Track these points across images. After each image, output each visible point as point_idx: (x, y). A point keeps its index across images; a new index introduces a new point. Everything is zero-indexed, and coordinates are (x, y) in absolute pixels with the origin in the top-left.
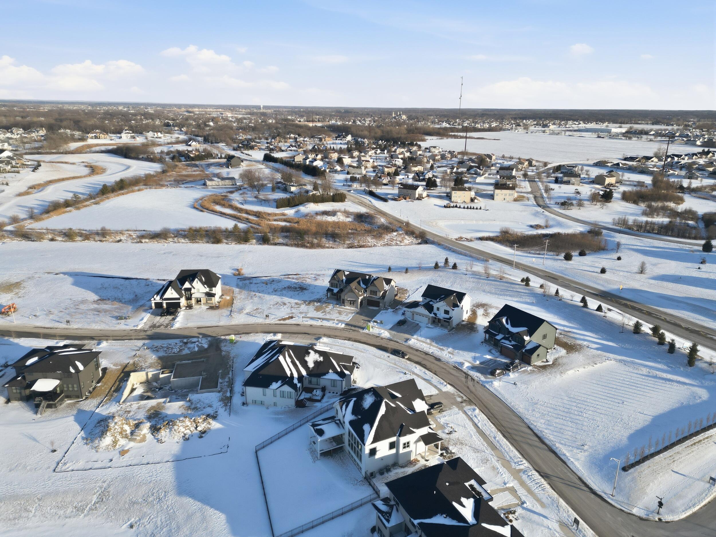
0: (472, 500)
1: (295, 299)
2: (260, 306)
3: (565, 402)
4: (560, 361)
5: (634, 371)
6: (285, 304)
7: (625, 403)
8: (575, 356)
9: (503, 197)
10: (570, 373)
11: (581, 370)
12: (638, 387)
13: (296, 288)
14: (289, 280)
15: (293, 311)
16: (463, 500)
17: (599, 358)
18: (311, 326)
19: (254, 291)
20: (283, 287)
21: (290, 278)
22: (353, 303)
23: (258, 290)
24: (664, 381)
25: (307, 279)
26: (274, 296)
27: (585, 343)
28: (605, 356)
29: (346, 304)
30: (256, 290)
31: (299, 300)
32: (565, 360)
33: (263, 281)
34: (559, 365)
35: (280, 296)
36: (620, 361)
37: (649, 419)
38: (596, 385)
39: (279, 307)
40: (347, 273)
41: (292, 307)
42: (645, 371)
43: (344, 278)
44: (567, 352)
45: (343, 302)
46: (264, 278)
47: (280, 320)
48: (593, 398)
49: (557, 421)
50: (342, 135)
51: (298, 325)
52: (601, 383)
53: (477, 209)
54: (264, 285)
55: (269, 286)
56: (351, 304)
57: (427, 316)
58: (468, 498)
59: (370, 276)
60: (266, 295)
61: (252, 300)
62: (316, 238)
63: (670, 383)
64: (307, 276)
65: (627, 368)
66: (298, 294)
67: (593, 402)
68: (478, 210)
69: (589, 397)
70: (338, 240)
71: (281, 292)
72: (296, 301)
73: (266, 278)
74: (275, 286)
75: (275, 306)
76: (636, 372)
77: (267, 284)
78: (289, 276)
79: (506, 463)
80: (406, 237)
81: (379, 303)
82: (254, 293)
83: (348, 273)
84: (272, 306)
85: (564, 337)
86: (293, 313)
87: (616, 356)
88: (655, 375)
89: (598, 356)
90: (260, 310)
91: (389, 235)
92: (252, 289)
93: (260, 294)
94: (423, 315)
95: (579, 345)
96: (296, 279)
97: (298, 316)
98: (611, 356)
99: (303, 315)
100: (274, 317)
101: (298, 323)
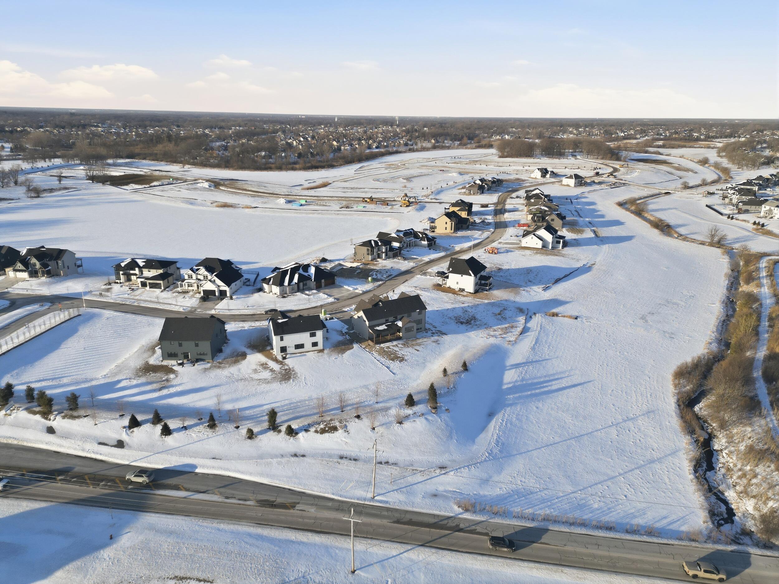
0: (141, 266)
3: (130, 333)
4: (150, 353)
5: (77, 376)
7: (83, 349)
8: (138, 363)
10: (136, 348)
11: (127, 356)
12: (72, 364)
16: (144, 264)
17: (114, 373)
24: (45, 378)
27: (135, 382)
28: (109, 377)
32: (146, 355)
34: (149, 350)
36: (92, 380)
37: (63, 346)
38: (110, 352)
42: (65, 381)
44: (148, 364)
48: (109, 343)
49: (129, 323)
52: (107, 355)
58: (143, 265)
63: (38, 379)
65: (83, 376)
67: (108, 340)
69: (112, 342)
76: (74, 377)
79: (146, 301)
85: (162, 378)
87: (97, 384)
88: (54, 381)
89: (116, 374)
95: (140, 376)
98: (102, 381)
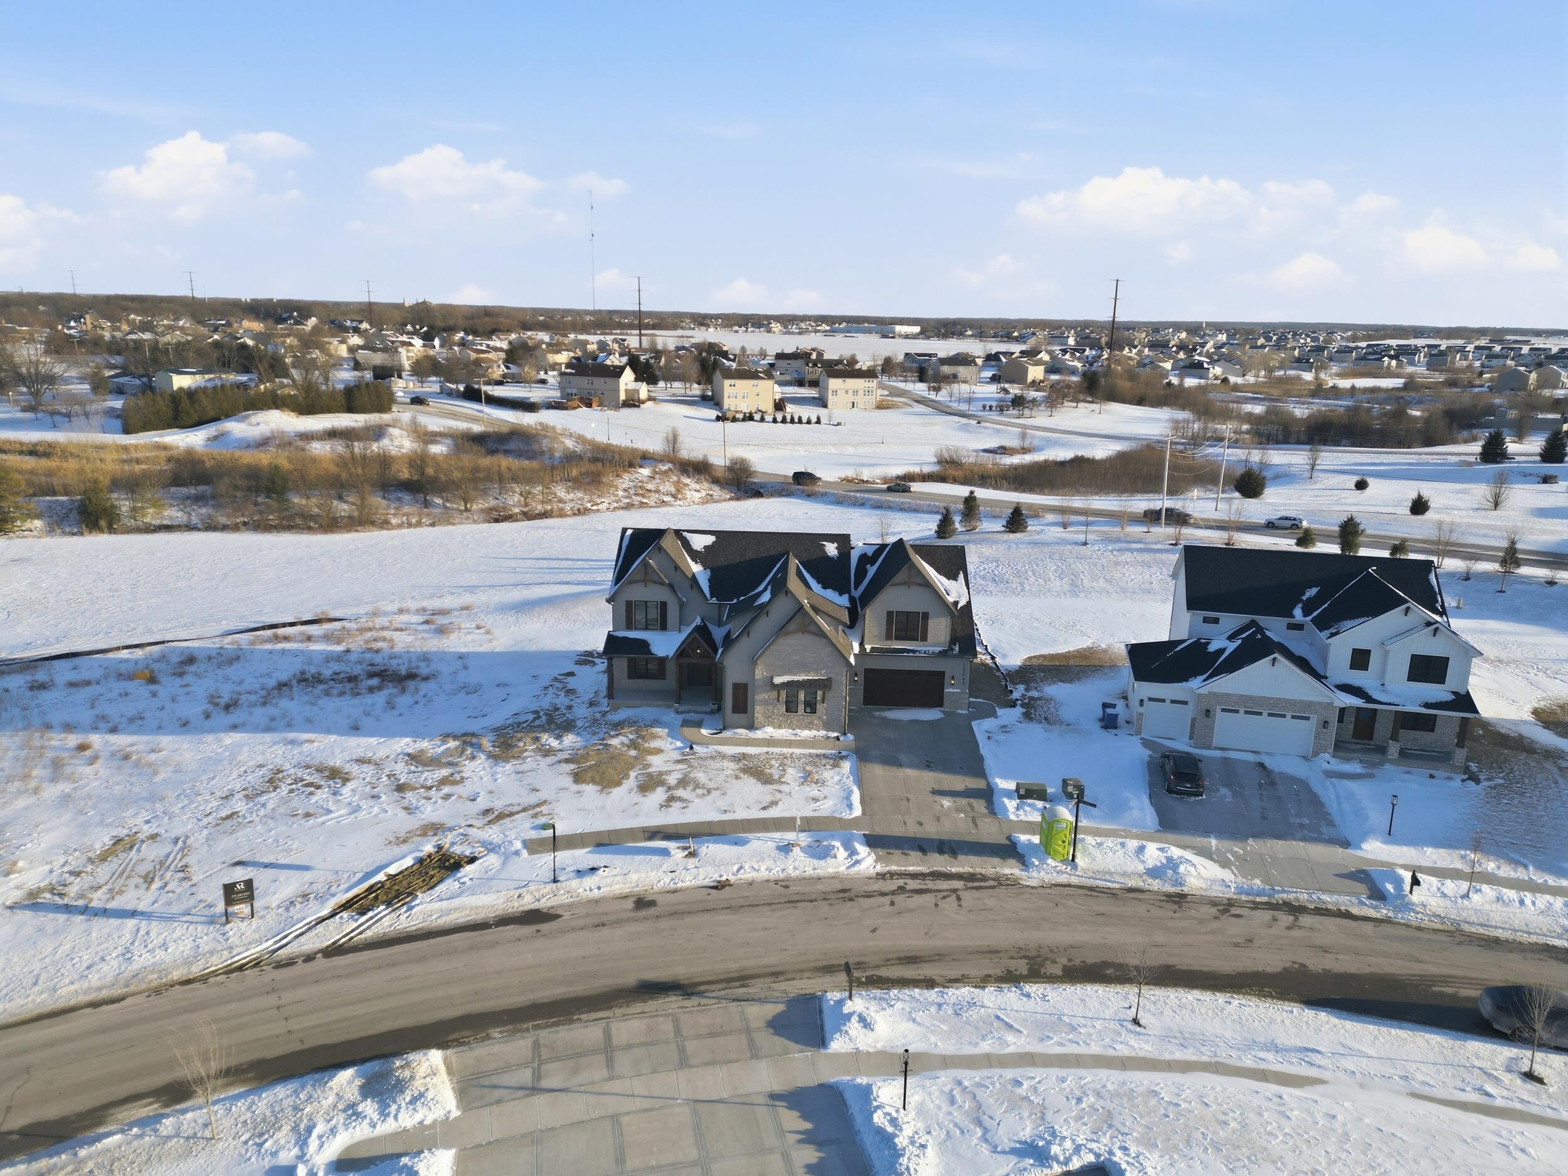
1: (389, 733)
2: (137, 821)
6: (336, 775)
9: (850, 398)
13: (352, 679)
14: (280, 646)
15: (430, 812)
18: (642, 903)
19: (68, 728)
20: (272, 683)
21: (286, 639)
22: (811, 707)
23: (104, 718)
25: (396, 636)
26: (231, 738)
29: (759, 711)
30: (86, 716)
31: (417, 735)
33: (123, 668)
35: (268, 729)
39: (299, 803)
40: (700, 542)
41: (401, 788)
43: (696, 568)
45: (742, 705)
46: (124, 654)
47: (357, 905)
50: (291, 317)
51: (534, 917)
53: (809, 422)
54: (137, 688)
55: (169, 686)
56: (791, 707)
57: (1300, 711)
59: (843, 540)
60: (165, 740)
61: (64, 787)
62: (340, 498)
64: (380, 621)
66: (390, 705)
68: (813, 426)
70: (438, 501)
71: (270, 710)
72: (405, 744)
73: (139, 653)
74: (202, 685)
75: (271, 799)
77: (152, 680)
78: (281, 631)
80: (687, 481)
81: (938, 678)
82: (73, 740)
83: (710, 540)
84: (239, 805)
86: (436, 828)
90: (151, 852)
91: (626, 476)
92: (55, 718)
93: (121, 740)
94: (1277, 709)
96: (327, 638)
97: (491, 848)
99: (522, 829)
100: (289, 885)
101: (528, 903)
